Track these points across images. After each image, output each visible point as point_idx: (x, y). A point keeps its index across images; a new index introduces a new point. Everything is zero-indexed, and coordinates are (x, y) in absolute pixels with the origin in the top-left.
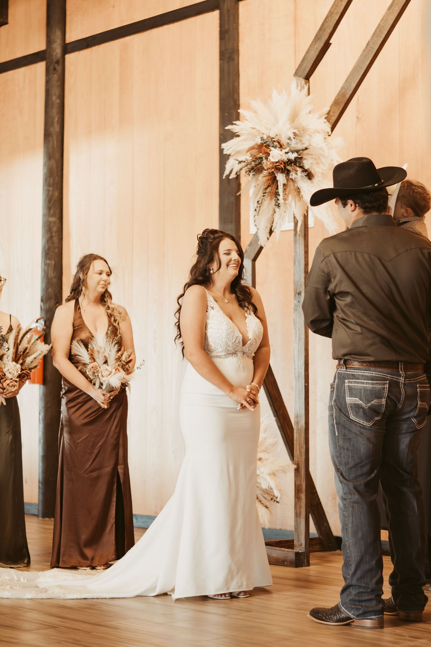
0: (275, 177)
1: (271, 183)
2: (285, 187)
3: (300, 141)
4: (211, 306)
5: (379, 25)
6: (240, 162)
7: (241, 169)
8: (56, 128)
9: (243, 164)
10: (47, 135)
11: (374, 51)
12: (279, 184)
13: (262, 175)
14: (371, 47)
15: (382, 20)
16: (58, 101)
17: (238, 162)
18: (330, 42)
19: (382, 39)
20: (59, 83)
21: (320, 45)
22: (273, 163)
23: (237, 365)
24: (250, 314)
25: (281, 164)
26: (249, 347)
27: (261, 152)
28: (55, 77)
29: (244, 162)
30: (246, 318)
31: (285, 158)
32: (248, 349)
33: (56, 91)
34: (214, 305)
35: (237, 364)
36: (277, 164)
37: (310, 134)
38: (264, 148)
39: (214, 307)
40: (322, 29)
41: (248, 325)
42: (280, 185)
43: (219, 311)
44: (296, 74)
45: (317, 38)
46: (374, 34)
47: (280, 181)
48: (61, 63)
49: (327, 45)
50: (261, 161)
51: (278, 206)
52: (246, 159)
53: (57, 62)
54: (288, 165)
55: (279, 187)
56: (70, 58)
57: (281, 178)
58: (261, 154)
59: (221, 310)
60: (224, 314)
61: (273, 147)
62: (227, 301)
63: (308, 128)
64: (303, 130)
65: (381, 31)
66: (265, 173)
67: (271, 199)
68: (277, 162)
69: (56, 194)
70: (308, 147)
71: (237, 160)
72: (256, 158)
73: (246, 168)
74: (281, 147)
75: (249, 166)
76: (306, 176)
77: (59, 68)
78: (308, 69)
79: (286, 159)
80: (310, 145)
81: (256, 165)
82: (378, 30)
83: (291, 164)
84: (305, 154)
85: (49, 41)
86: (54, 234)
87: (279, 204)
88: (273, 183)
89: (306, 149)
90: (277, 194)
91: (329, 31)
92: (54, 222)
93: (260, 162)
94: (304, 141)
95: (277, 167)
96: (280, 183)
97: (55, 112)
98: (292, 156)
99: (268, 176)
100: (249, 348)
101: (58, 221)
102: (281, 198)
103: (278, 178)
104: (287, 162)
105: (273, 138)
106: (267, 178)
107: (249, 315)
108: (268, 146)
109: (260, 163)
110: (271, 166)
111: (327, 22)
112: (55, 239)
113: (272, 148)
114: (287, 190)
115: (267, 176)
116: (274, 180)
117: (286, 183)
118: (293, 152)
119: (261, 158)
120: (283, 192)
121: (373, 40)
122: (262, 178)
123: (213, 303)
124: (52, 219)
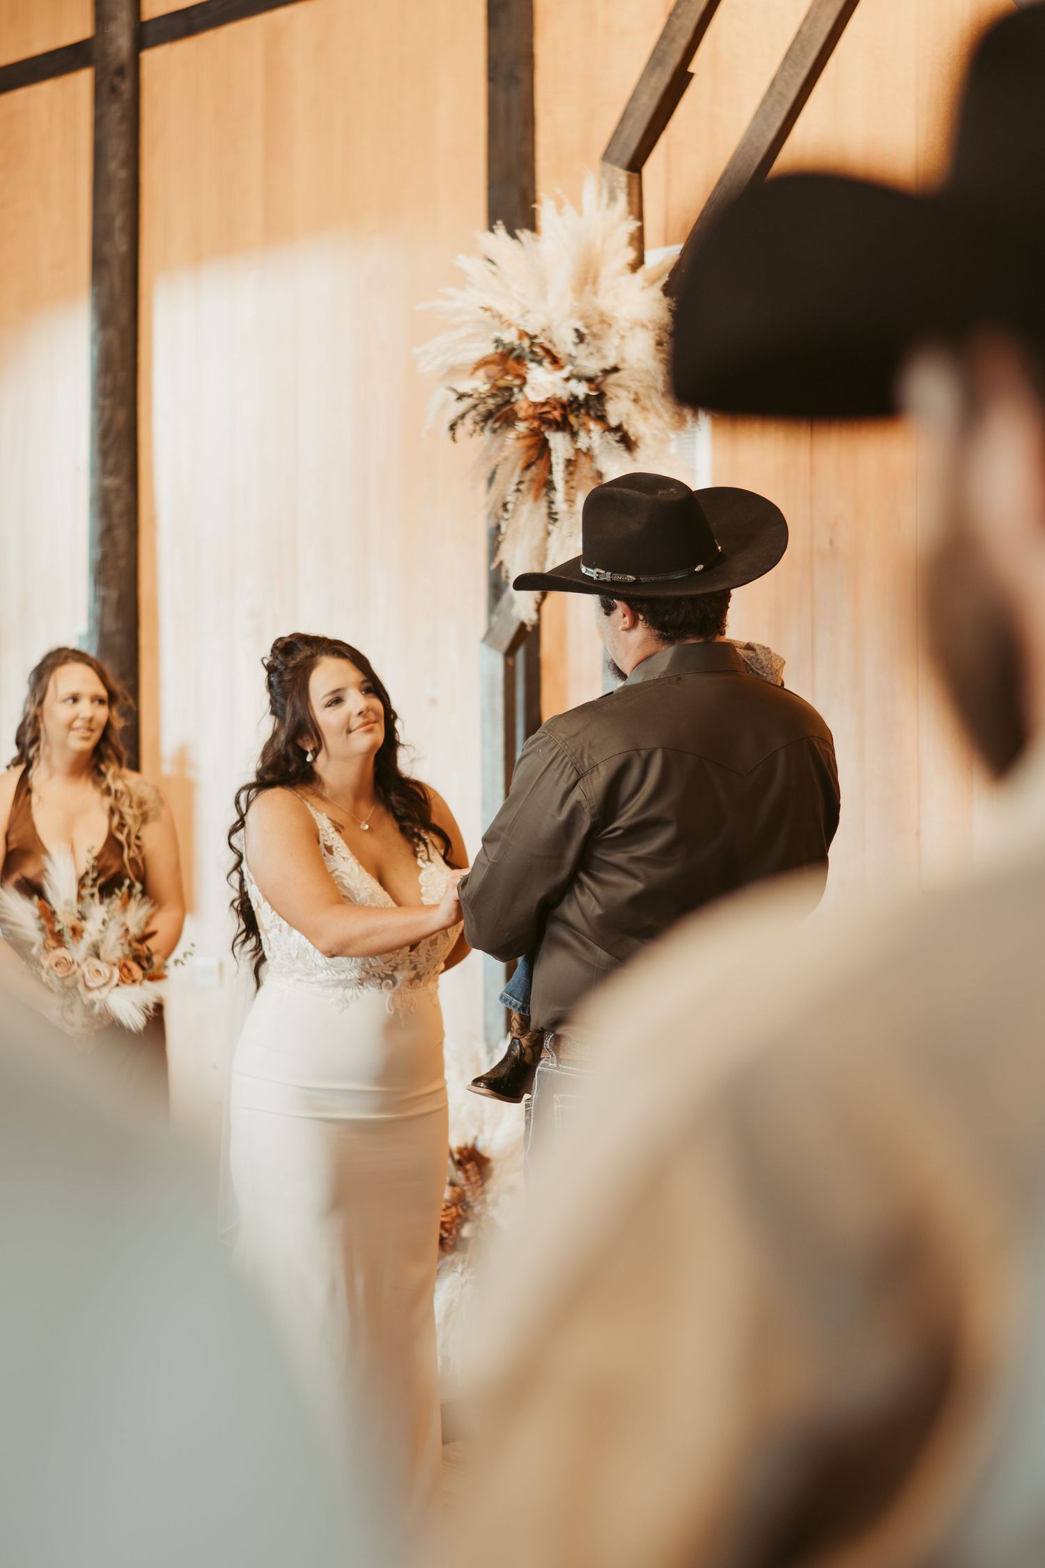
0: (546, 441)
1: (535, 457)
2: (571, 468)
3: (599, 350)
4: (325, 843)
5: (800, 32)
6: (461, 397)
7: (463, 416)
8: (121, 244)
9: (468, 402)
10: (99, 262)
11: (788, 105)
12: (554, 459)
13: (511, 435)
14: (780, 94)
15: (806, 18)
16: (123, 174)
17: (454, 396)
18: (691, 69)
19: (804, 73)
20: (124, 127)
21: (663, 79)
22: (535, 405)
23: (391, 1011)
24: (429, 860)
25: (555, 409)
26: (428, 951)
27: (507, 373)
28: (115, 110)
29: (470, 396)
30: (419, 869)
31: (563, 392)
32: (427, 958)
33: (117, 148)
34: (334, 843)
35: (389, 1008)
36: (546, 409)
37: (622, 333)
38: (511, 363)
39: (334, 849)
40: (666, 36)
41: (427, 890)
42: (557, 464)
43: (348, 859)
44: (607, 157)
45: (656, 60)
46: (787, 57)
47: (556, 452)
48: (129, 73)
49: (680, 81)
50: (512, 395)
51: (552, 516)
52: (473, 389)
53: (120, 72)
54: (572, 412)
55: (555, 468)
56: (152, 59)
57: (559, 444)
58: (509, 378)
59: (354, 857)
60: (361, 867)
61: (532, 361)
62: (367, 827)
63: (615, 318)
64: (603, 322)
65: (802, 49)
66: (522, 427)
67: (537, 497)
68: (543, 404)
69: (121, 416)
70: (620, 366)
71: (455, 391)
72: (499, 389)
73: (473, 413)
74: (555, 361)
75: (482, 408)
76: (617, 441)
77: (126, 87)
78: (633, 145)
79: (565, 396)
80: (623, 360)
81: (499, 407)
82: (797, 47)
83: (578, 409)
84: (614, 384)
85: (101, 17)
86: (116, 521)
87: (556, 513)
88: (540, 457)
89: (615, 369)
90: (549, 485)
91: (683, 41)
92: (117, 490)
93: (507, 398)
94: (606, 352)
95: (544, 416)
96: (558, 457)
97: (115, 201)
98: (581, 390)
99: (529, 436)
100: (427, 954)
101: (126, 487)
102: (559, 496)
103: (552, 444)
104: (570, 403)
105: (535, 337)
106: (527, 442)
107: (428, 863)
108: (520, 359)
109: (508, 402)
110: (531, 411)
111: (678, 17)
112: (121, 533)
113: (532, 365)
114: (577, 476)
115: (524, 437)
116: (541, 450)
117: (573, 458)
118: (580, 378)
119: (509, 389)
120: (567, 482)
121: (785, 74)
122: (513, 441)
123: (332, 835)
124: (111, 482)
